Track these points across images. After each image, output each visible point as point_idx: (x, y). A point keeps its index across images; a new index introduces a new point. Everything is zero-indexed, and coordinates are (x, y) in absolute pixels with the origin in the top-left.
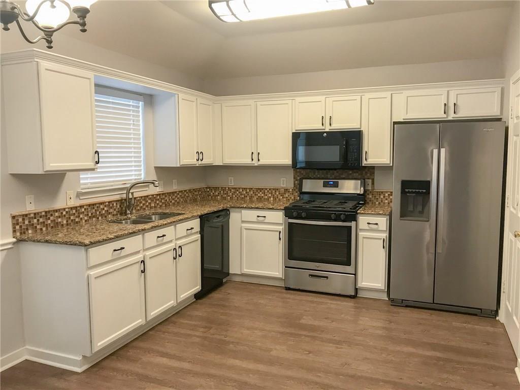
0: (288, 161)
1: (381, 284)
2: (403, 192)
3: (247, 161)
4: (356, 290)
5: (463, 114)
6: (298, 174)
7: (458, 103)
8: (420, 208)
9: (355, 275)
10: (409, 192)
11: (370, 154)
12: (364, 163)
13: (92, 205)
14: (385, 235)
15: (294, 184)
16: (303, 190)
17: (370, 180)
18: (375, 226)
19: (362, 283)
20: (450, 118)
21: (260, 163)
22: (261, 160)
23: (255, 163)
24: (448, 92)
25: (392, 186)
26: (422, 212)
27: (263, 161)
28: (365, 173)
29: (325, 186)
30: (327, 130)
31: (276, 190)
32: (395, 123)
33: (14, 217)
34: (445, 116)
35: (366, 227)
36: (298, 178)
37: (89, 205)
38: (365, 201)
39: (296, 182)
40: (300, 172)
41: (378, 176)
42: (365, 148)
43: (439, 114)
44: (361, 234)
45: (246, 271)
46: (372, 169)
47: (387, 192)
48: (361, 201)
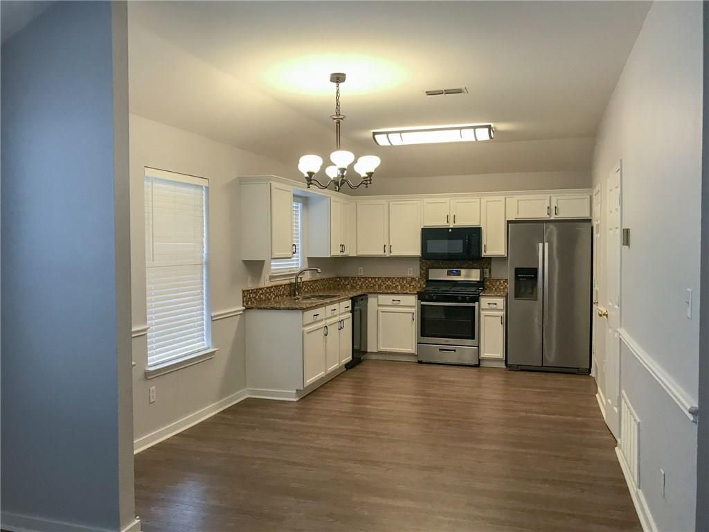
0: (417, 252)
1: (499, 354)
2: (517, 278)
3: (379, 252)
4: (479, 360)
5: (563, 215)
6: (424, 264)
7: (558, 207)
8: (530, 290)
9: (478, 347)
10: (521, 277)
11: (488, 247)
12: (483, 254)
13: (276, 286)
14: (502, 313)
15: (420, 273)
16: (430, 279)
17: (488, 270)
18: (495, 306)
19: (484, 355)
20: (552, 218)
21: (392, 254)
22: (393, 252)
23: (387, 254)
24: (550, 197)
25: (506, 274)
26: (532, 293)
27: (395, 253)
28: (484, 263)
29: (448, 274)
30: (451, 226)
31: (403, 279)
32: (509, 222)
33: (243, 292)
34: (548, 216)
35: (487, 307)
36: (424, 268)
37: (275, 286)
38: (484, 287)
39: (422, 272)
40: (426, 263)
41: (494, 266)
42: (484, 242)
43: (543, 215)
44: (483, 313)
45: (382, 349)
46: (489, 259)
47: (502, 280)
48: (481, 286)
